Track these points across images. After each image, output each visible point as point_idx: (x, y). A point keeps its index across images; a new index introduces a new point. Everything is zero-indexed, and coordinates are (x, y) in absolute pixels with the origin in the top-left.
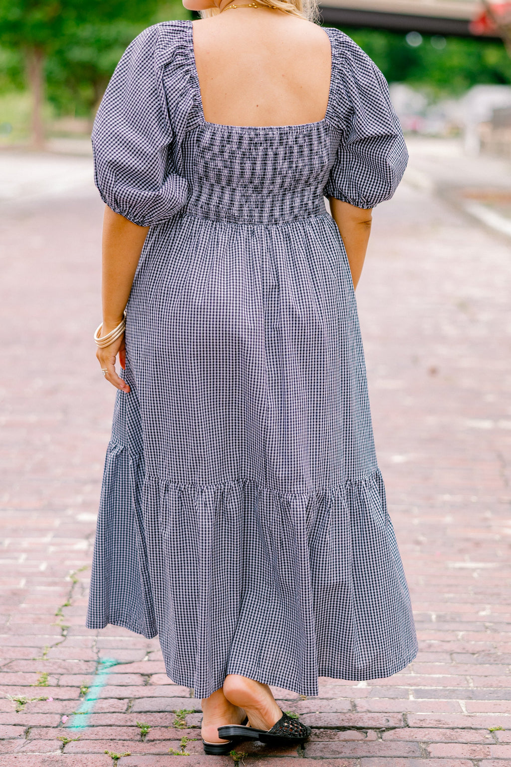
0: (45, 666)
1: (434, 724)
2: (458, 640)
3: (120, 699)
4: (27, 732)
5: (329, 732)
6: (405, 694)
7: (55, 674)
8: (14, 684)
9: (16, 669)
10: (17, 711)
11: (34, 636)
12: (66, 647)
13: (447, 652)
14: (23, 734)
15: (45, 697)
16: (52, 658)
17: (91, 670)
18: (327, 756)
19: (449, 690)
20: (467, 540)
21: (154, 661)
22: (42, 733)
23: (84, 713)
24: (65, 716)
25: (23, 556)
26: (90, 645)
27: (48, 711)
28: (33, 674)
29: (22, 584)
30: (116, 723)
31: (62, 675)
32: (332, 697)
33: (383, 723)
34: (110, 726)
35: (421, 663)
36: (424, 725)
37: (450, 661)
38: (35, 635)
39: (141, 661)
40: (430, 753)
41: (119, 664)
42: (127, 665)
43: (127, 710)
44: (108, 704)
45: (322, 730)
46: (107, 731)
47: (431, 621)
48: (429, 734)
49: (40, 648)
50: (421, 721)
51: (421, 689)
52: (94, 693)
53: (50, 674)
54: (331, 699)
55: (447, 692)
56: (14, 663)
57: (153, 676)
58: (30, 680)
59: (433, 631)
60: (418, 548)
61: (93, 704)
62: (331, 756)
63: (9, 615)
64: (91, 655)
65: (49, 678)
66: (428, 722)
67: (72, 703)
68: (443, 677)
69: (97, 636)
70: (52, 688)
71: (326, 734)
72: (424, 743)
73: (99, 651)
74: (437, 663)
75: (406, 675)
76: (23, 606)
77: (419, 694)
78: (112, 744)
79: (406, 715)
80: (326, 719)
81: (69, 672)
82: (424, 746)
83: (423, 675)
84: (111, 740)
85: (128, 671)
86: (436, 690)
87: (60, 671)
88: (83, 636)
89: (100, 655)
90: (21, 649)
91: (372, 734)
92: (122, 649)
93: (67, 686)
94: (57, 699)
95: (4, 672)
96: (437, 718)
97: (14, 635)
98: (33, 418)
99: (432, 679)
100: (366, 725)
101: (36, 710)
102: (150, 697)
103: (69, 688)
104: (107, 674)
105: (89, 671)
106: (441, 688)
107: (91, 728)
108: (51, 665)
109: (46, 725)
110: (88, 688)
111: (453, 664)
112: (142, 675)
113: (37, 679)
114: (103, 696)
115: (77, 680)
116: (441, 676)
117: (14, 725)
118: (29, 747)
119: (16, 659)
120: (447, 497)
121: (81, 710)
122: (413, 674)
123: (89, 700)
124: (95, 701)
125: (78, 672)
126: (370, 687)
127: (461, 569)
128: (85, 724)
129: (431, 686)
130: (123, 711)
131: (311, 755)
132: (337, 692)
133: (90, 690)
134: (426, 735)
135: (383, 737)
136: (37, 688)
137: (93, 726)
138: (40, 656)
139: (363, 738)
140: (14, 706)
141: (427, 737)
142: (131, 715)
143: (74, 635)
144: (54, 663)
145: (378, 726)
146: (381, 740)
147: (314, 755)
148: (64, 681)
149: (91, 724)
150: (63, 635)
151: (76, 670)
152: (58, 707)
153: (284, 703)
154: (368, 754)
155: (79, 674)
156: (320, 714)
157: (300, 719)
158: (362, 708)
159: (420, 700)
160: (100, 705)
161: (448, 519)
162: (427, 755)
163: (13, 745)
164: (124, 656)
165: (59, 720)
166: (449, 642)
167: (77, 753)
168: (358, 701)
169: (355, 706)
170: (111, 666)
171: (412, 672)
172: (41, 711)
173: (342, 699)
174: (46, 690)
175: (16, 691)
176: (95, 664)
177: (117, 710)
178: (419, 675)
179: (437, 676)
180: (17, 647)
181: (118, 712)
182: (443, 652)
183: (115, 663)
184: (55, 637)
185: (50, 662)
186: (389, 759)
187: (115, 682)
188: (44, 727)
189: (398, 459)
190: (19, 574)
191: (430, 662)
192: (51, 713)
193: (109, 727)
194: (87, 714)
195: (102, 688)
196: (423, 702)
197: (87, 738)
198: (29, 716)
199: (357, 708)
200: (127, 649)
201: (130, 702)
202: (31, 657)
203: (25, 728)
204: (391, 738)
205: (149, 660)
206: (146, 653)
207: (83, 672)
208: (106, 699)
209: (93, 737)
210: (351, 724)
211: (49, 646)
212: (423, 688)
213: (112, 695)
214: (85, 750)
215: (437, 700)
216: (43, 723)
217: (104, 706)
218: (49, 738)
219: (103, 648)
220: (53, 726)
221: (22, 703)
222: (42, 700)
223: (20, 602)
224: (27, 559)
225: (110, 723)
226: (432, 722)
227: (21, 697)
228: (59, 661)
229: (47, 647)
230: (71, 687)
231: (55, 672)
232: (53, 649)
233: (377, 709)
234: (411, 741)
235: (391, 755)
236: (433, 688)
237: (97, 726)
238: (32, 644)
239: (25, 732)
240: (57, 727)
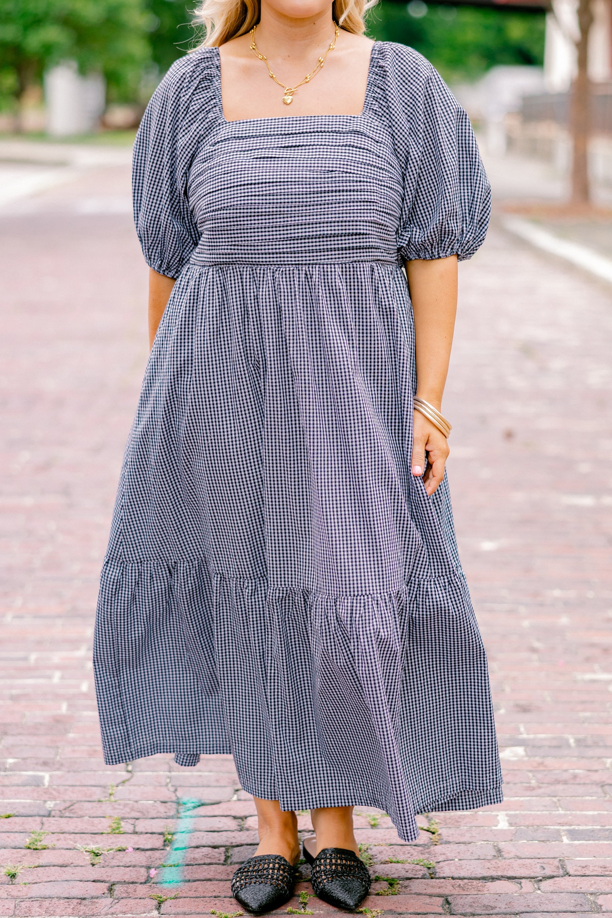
0: (114, 809)
1: (599, 871)
2: (608, 769)
3: (215, 847)
4: (110, 890)
5: (474, 883)
6: (557, 836)
7: (128, 818)
8: (81, 831)
9: (81, 813)
10: (93, 865)
11: (93, 773)
12: (135, 785)
13: (597, 784)
14: (107, 892)
15: (124, 847)
16: (121, 800)
17: (172, 813)
18: (479, 912)
19: (608, 830)
20: (593, 645)
21: (245, 800)
22: (129, 890)
23: (174, 866)
24: (153, 870)
25: (57, 675)
26: (164, 784)
27: (130, 864)
28: (102, 819)
29: (64, 708)
30: (217, 877)
31: (137, 819)
32: (471, 840)
33: (538, 872)
34: (210, 880)
35: (568, 798)
36: (588, 873)
37: (603, 795)
38: (95, 771)
39: (229, 801)
40: (601, 906)
41: (203, 805)
42: (214, 806)
43: (225, 860)
44: (201, 854)
45: (466, 881)
46: (207, 886)
47: (569, 746)
48: (595, 883)
49: (105, 787)
50: (583, 867)
51: (574, 830)
52: (181, 840)
53: (123, 819)
54: (469, 843)
55: (607, 833)
56: (76, 806)
57: (249, 819)
58: (100, 827)
59: (575, 759)
60: (535, 657)
61: (183, 854)
62: (484, 912)
63: (57, 747)
64: (167, 794)
65: (123, 824)
66: (591, 869)
67: (157, 854)
68: (599, 814)
69: (170, 771)
70: (129, 836)
71: (472, 885)
72: (591, 894)
73: (176, 790)
74: (587, 798)
75: (554, 812)
76: (71, 735)
77: (573, 835)
78: (217, 902)
79: (563, 861)
80: (468, 867)
81: (144, 816)
82: (592, 898)
83: (574, 812)
84: (215, 897)
85: (216, 813)
86: (593, 831)
87: (134, 814)
88: (152, 771)
89: (179, 794)
90: (80, 788)
91: (527, 885)
92: (203, 786)
93: (147, 833)
94: (138, 849)
95: (66, 817)
96: (601, 864)
97: (69, 772)
98: (28, 501)
99: (586, 816)
100: (517, 875)
101: (115, 862)
102: (251, 845)
103: (149, 835)
104: (191, 817)
105: (168, 814)
106: (599, 827)
107: (187, 884)
108: (121, 807)
109: (131, 880)
110: (173, 834)
111: (606, 799)
112: (235, 818)
113: (108, 824)
114: (194, 844)
115: (157, 826)
116: (596, 813)
117: (94, 881)
118: (118, 907)
119: (78, 801)
120: (557, 593)
121: (170, 862)
122: (561, 812)
123: (176, 849)
124: (184, 850)
125: (155, 816)
126: (513, 828)
127: (593, 681)
128: (179, 879)
129: (586, 825)
130: (222, 862)
131: (460, 911)
132: (474, 835)
133: (175, 837)
134: (592, 885)
135: (542, 888)
136: (111, 836)
137: (189, 881)
138: (105, 797)
139: (517, 889)
140: (88, 858)
141: (594, 886)
142: (232, 866)
143: (141, 771)
144: (125, 805)
145: (532, 875)
146: (539, 892)
147: (463, 912)
148: (141, 826)
149: (187, 878)
150: (128, 771)
151: (153, 814)
152: (141, 858)
153: (414, 849)
154: (528, 909)
155: (157, 818)
156: (460, 862)
157: (436, 868)
158: (508, 853)
159: (576, 842)
160: (192, 856)
161: (564, 620)
162: (598, 909)
163: (97, 905)
164: (209, 795)
165: (146, 874)
166: (596, 771)
167: (178, 914)
168: (502, 845)
169: (499, 851)
170: (195, 807)
171: (560, 809)
172: (121, 864)
173: (483, 842)
174: (122, 838)
175: (85, 840)
176: (174, 805)
177: (214, 861)
178: (568, 812)
179: (591, 813)
180: (75, 786)
181: (216, 864)
182: (592, 784)
183: (198, 804)
184: (119, 773)
185: (119, 805)
186: (554, 914)
187: (204, 827)
188: (129, 883)
189: (488, 546)
190: (58, 697)
191: (579, 796)
192: (134, 866)
193: (209, 882)
194: (177, 866)
195: (189, 835)
196: (580, 845)
197: (184, 895)
198: (107, 869)
199: (503, 853)
200: (209, 786)
201: (227, 851)
202: (95, 798)
203: (107, 885)
204: (551, 889)
205: (239, 800)
206: (233, 791)
207: (162, 815)
208: (197, 847)
209: (191, 894)
210: (500, 874)
211: (115, 784)
212: (577, 828)
213: (204, 843)
214: (186, 909)
215: (597, 842)
216: (127, 878)
217: (197, 856)
218: (140, 896)
219: (180, 786)
220: (140, 881)
221: (97, 855)
222: (120, 850)
223: (67, 731)
224: (62, 678)
225: (209, 877)
226: (596, 868)
227: (94, 847)
228: (131, 802)
229: (113, 786)
230: (152, 833)
231: (127, 816)
232: (120, 788)
233: (527, 854)
234: (576, 893)
235: (556, 910)
236: (588, 828)
237: (195, 881)
238: (93, 783)
239: (108, 890)
240: (145, 883)
